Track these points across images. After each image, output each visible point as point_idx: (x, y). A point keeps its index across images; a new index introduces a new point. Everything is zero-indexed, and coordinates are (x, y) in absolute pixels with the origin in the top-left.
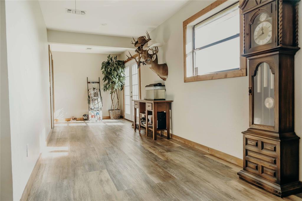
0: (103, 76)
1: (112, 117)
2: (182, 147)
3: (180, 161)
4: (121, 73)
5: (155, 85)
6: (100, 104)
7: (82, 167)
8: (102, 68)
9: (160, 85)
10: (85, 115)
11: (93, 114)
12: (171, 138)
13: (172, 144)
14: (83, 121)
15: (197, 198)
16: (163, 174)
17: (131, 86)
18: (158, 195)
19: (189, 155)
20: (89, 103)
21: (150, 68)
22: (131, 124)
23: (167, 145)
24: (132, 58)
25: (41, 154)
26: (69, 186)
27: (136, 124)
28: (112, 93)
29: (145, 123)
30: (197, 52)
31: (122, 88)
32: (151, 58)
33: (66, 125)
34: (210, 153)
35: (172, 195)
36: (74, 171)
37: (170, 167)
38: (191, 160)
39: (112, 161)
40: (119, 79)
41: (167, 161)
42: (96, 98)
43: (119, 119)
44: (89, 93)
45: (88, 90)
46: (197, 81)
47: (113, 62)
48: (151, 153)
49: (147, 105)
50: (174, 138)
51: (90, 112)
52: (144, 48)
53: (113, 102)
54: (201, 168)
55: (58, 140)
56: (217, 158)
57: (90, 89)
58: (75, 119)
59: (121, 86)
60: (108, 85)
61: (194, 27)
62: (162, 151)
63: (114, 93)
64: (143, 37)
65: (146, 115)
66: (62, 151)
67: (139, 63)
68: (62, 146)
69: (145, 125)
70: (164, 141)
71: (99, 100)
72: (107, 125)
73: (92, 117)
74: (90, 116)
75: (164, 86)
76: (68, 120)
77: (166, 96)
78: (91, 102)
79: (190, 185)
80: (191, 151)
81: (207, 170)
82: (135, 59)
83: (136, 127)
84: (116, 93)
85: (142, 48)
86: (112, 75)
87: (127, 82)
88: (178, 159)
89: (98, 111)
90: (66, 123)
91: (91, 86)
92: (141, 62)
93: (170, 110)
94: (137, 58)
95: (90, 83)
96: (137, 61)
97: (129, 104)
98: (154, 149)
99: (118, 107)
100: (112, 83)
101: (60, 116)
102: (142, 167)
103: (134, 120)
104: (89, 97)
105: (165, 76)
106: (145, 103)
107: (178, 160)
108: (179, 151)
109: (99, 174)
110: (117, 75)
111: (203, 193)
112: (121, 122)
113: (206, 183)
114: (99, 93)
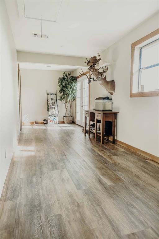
0: (59, 89)
1: (65, 122)
2: (126, 151)
3: (126, 165)
4: (74, 87)
5: (104, 98)
6: (57, 111)
7: (46, 166)
8: (59, 83)
9: (108, 98)
10: (45, 120)
11: (51, 120)
12: (116, 143)
13: (117, 148)
14: (43, 125)
15: (146, 202)
16: (114, 176)
17: (82, 97)
18: (112, 197)
19: (133, 160)
20: (48, 110)
21: (100, 84)
22: (82, 129)
23: (113, 149)
24: (84, 74)
25: (14, 153)
26: (38, 183)
27: (86, 130)
28: (66, 103)
29: (94, 129)
30: (143, 71)
31: (74, 99)
32: (102, 76)
33: (31, 127)
34: (152, 159)
35: (123, 197)
36: (40, 169)
37: (118, 170)
38: (136, 164)
39: (69, 162)
40: (72, 92)
41: (115, 164)
42: (53, 107)
43: (71, 124)
44: (48, 103)
45: (48, 100)
46: (142, 97)
47: (67, 78)
48: (100, 156)
49: (96, 115)
50: (118, 143)
51: (49, 117)
52: (96, 67)
53: (66, 110)
54: (145, 172)
55: (26, 140)
56: (157, 164)
57: (49, 99)
58: (37, 123)
59: (74, 98)
60: (63, 96)
61: (141, 48)
62: (109, 154)
63: (68, 103)
64: (95, 57)
65: (96, 123)
66: (29, 151)
67: (90, 79)
68: (29, 146)
69: (94, 131)
70: (110, 145)
71: (56, 108)
72: (62, 129)
73: (50, 121)
74: (49, 121)
75: (112, 99)
76: (32, 124)
77: (113, 107)
78: (50, 110)
79: (138, 189)
80: (134, 156)
81: (151, 175)
82: (87, 75)
83: (86, 132)
84: (69, 102)
85: (94, 67)
86: (66, 89)
87: (78, 94)
88: (124, 162)
89: (55, 117)
90: (30, 126)
91: (50, 97)
92: (91, 78)
93: (116, 120)
94: (88, 75)
95: (49, 94)
96: (89, 77)
97: (80, 112)
98: (103, 152)
99: (71, 114)
100: (66, 95)
101: (26, 120)
102: (94, 169)
103: (84, 126)
104: (48, 105)
105: (112, 90)
106: (95, 113)
107: (125, 164)
108: (124, 156)
109: (61, 173)
110: (71, 88)
111: (151, 198)
112: (73, 126)
113: (152, 188)
114: (56, 103)
